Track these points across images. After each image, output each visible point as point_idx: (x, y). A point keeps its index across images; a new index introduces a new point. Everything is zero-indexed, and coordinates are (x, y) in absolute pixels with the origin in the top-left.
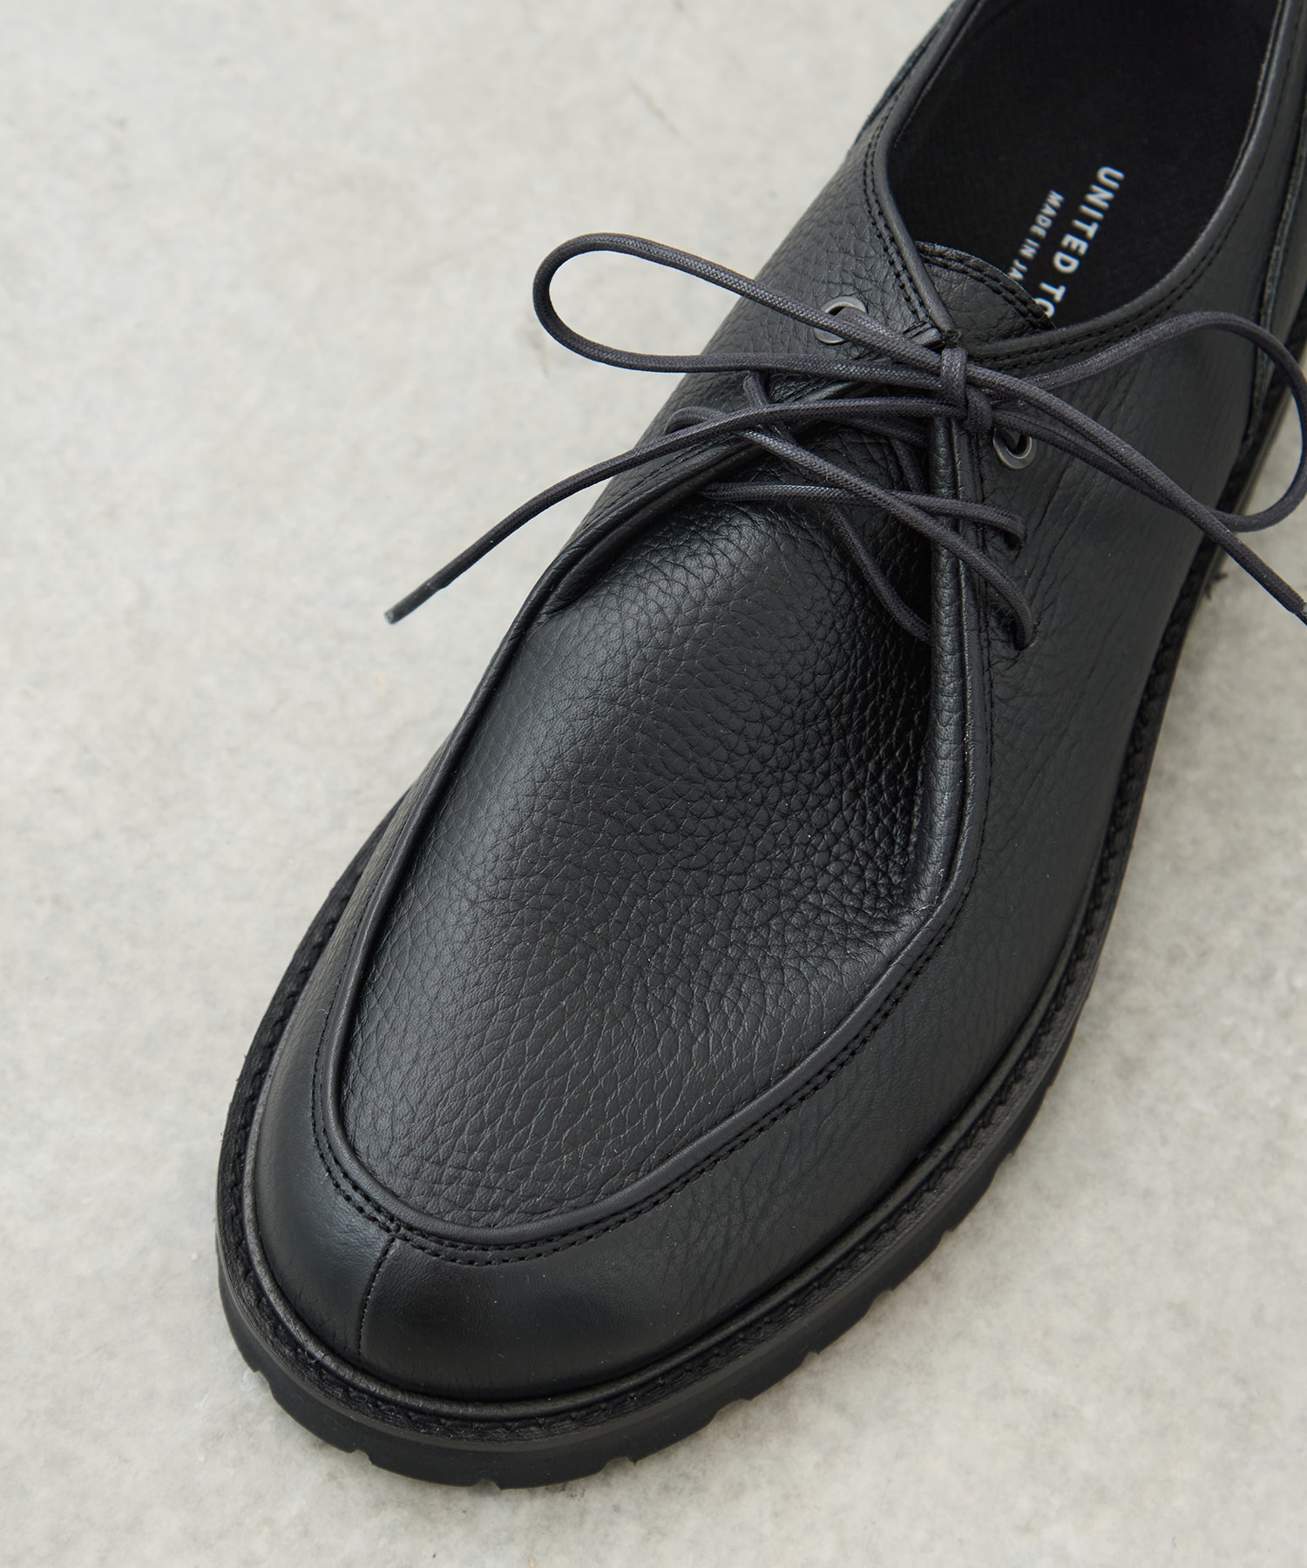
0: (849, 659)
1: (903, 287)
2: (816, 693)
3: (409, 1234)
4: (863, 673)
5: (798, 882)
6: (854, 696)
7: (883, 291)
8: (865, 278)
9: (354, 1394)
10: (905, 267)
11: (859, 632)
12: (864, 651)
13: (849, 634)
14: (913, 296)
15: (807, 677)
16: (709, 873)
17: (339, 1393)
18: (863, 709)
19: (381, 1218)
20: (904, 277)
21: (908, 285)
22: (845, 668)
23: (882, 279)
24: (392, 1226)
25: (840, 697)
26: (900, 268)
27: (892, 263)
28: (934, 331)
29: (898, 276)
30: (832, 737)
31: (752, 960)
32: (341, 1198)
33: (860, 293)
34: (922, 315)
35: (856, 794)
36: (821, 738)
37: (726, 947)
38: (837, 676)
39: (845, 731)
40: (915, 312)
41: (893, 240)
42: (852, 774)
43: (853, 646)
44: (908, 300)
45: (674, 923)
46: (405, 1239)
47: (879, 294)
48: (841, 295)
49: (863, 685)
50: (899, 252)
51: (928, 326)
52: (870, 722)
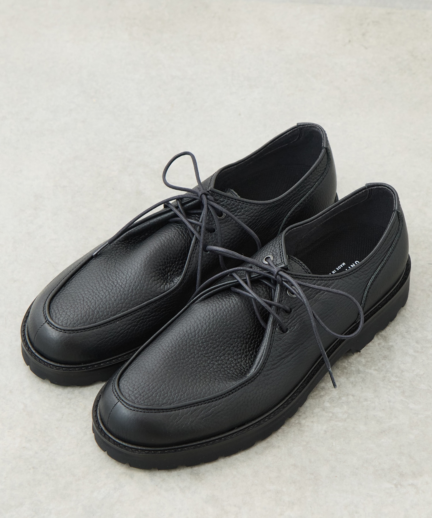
0: (251, 328)
1: (281, 255)
2: (242, 332)
3: (122, 401)
4: (254, 332)
5: (227, 367)
6: (251, 336)
7: (277, 255)
8: (275, 252)
9: (106, 436)
10: (282, 251)
11: (255, 323)
12: (255, 328)
13: (252, 323)
14: (282, 257)
15: (241, 327)
16: (209, 359)
17: (103, 435)
18: (252, 340)
19: (118, 397)
20: (281, 253)
21: (282, 254)
22: (250, 329)
23: (277, 252)
24: (119, 399)
25: (247, 335)
26: (281, 251)
27: (280, 250)
28: (284, 264)
29: (280, 252)
30: (244, 343)
31: (211, 376)
32: (113, 392)
33: (273, 255)
34: (283, 261)
35: (246, 356)
36: (241, 342)
37: (207, 373)
38: (248, 330)
39: (247, 343)
40: (282, 260)
41: (281, 245)
42: (246, 352)
43: (253, 326)
44: (281, 258)
45: (198, 365)
46: (121, 402)
47: (276, 255)
48: (269, 254)
49: (253, 335)
50: (282, 248)
51: (283, 263)
52: (253, 343)
